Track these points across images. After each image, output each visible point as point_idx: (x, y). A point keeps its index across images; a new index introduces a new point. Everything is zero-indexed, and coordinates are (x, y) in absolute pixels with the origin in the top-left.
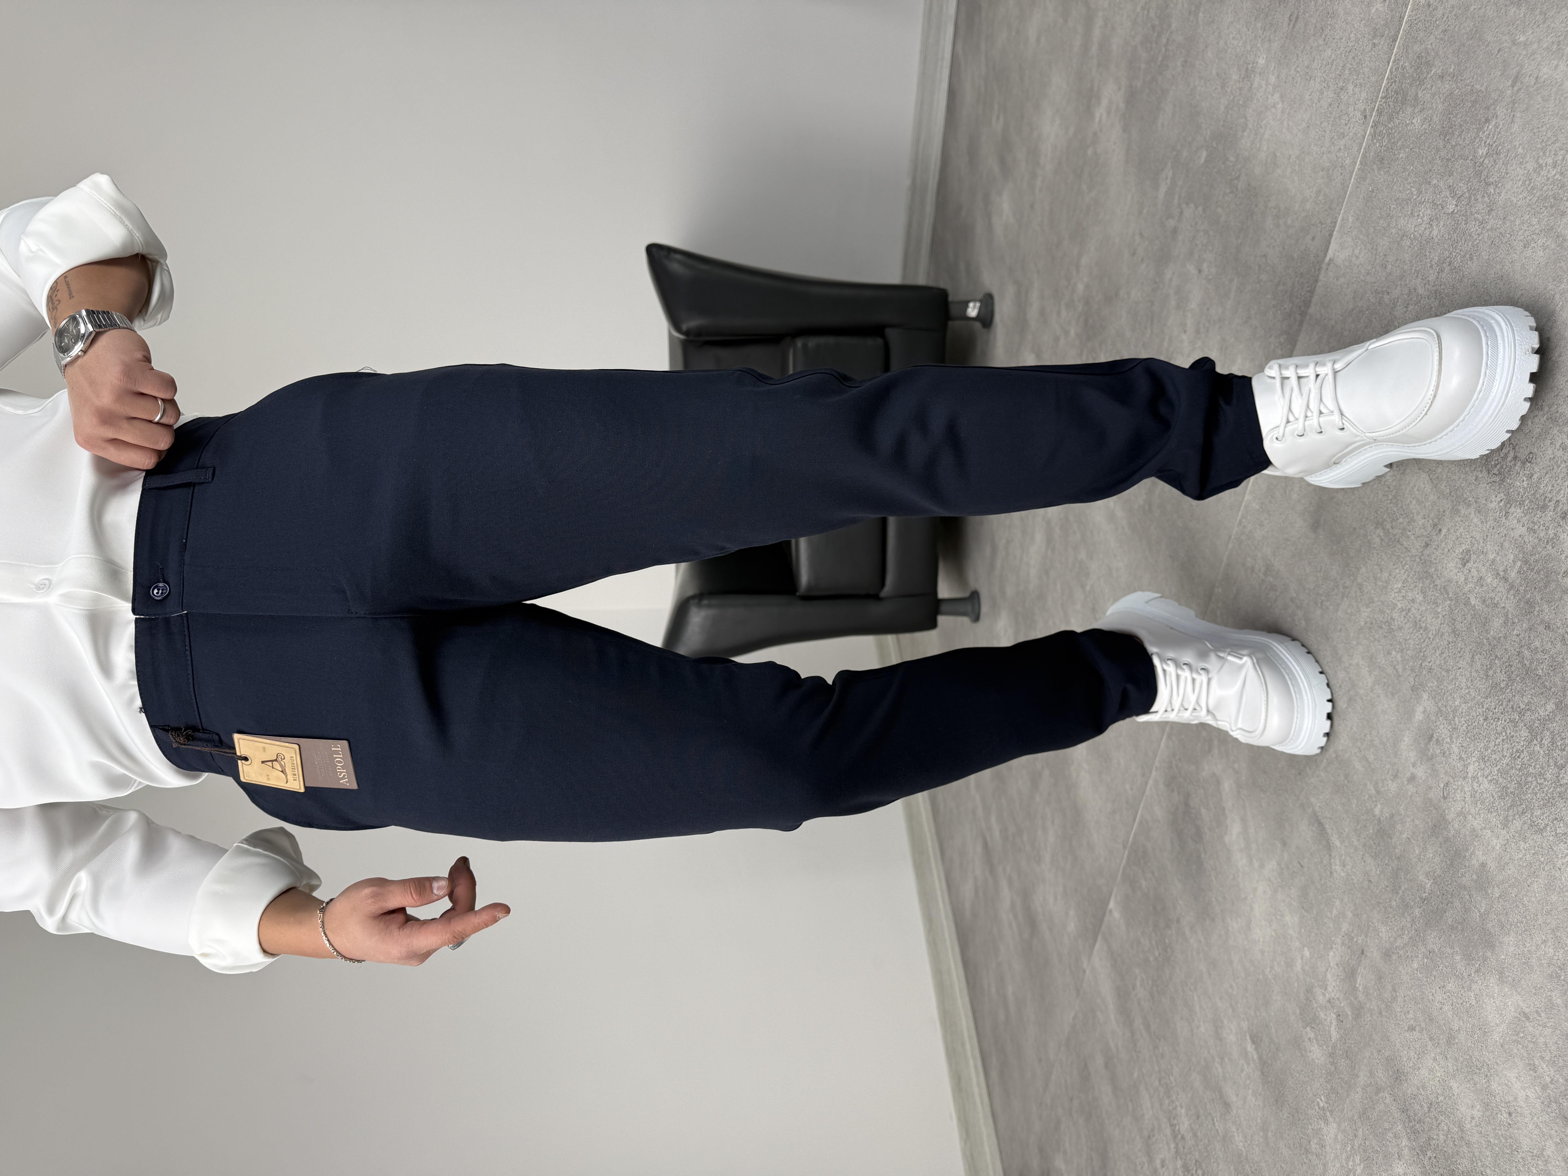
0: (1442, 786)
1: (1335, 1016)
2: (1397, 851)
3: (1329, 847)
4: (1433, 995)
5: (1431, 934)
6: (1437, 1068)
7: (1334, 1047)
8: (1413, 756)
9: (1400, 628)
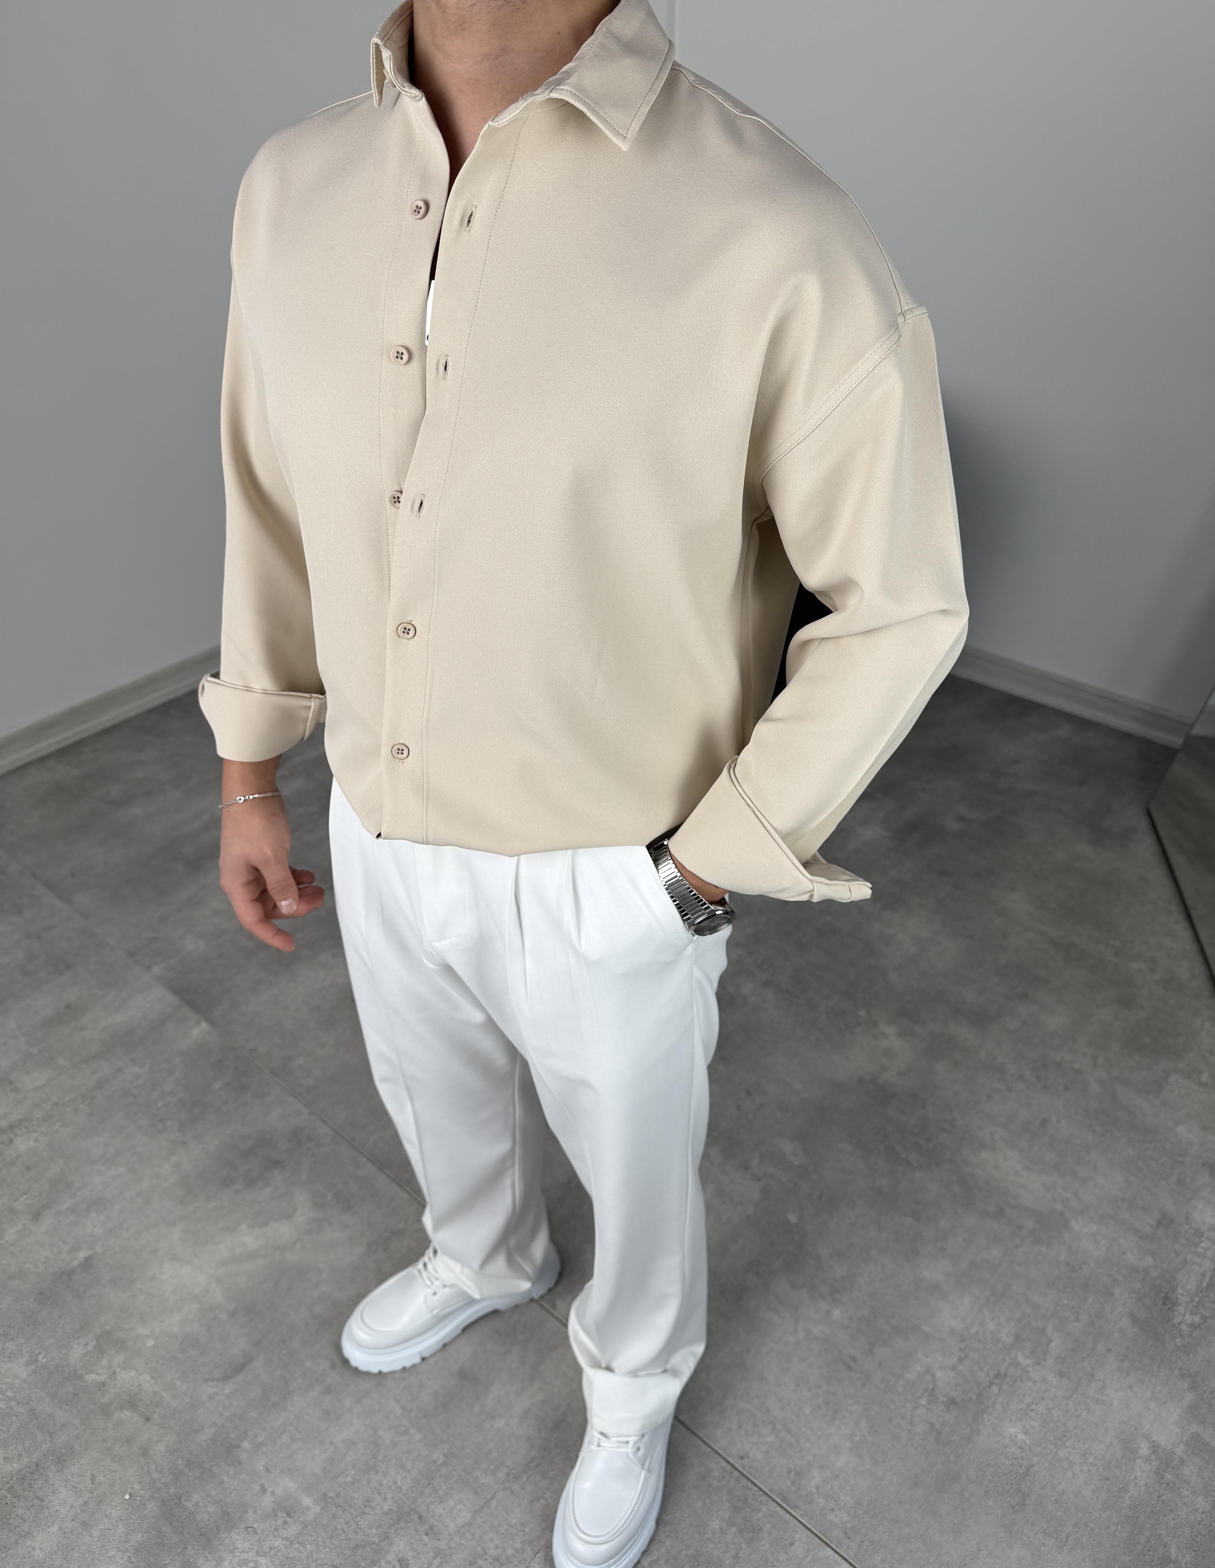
0: (255, 1526)
1: (103, 1380)
2: (215, 1468)
3: (225, 1378)
4: (116, 1506)
5: (157, 1506)
6: (67, 1508)
7: (81, 1377)
8: (279, 1492)
9: (369, 1481)
